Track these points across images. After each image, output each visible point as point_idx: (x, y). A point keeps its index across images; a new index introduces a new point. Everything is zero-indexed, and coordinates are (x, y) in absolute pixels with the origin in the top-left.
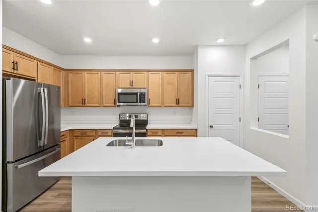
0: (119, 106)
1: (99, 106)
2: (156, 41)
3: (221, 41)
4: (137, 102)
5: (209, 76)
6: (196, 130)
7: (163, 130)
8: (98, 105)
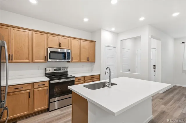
1: (29, 62)
2: (86, 20)
3: (113, 29)
4: (65, 59)
5: (106, 46)
6: (100, 75)
7: (84, 77)
8: (27, 61)
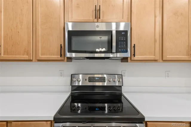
0: (70, 59)
